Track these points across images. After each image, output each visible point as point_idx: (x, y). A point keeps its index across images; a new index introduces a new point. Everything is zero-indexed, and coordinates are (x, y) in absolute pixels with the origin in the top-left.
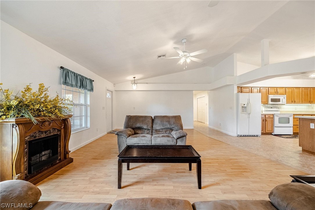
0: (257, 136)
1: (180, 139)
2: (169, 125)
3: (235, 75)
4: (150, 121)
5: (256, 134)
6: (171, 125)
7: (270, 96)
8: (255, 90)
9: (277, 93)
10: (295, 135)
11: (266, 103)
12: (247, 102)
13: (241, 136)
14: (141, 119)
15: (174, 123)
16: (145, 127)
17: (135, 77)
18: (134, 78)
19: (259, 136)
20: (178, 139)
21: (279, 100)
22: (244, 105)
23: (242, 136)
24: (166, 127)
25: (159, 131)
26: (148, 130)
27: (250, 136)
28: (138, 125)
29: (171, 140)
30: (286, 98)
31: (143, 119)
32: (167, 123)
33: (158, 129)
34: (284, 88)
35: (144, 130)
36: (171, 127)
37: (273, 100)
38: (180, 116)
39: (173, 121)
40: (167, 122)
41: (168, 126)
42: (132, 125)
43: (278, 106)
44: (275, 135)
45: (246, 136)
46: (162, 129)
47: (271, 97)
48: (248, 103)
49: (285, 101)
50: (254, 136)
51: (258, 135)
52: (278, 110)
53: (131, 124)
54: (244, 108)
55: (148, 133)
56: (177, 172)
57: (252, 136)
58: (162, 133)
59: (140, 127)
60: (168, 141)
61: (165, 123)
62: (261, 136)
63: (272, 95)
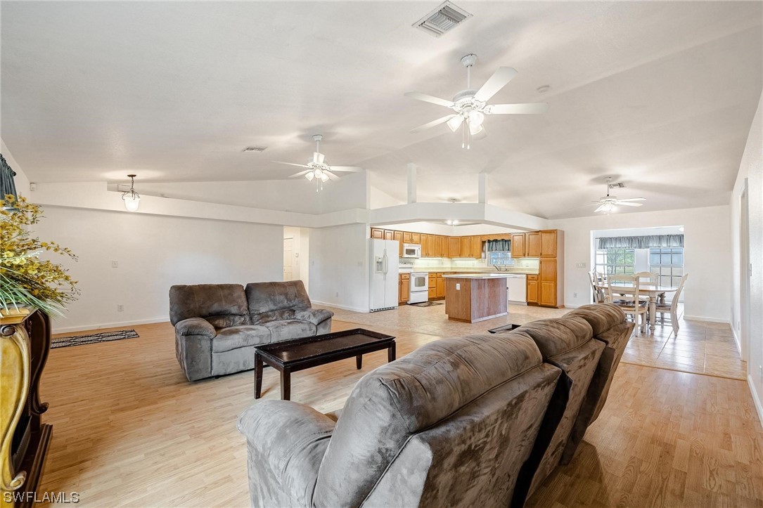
0: (393, 308)
1: (322, 325)
2: (286, 301)
3: (367, 207)
4: (243, 294)
6: (291, 301)
7: (405, 245)
8: (388, 235)
9: (411, 241)
10: (431, 301)
11: (402, 255)
12: (383, 254)
13: (375, 311)
14: (221, 293)
15: (296, 296)
16: (234, 310)
17: (135, 176)
18: (132, 176)
19: (396, 308)
20: (319, 324)
21: (414, 252)
22: (379, 258)
23: (377, 310)
24: (281, 305)
25: (268, 316)
26: (241, 316)
27: (385, 309)
28: (216, 307)
29: (308, 329)
30: (420, 248)
31: (226, 292)
32: (282, 297)
33: (264, 311)
34: (418, 234)
35: (232, 318)
36: (291, 305)
37: (407, 252)
38: (301, 281)
39: (292, 291)
40: (281, 295)
41: (286, 303)
42: (200, 307)
43: (412, 261)
44: (411, 304)
45: (380, 310)
46: (272, 311)
48: (384, 256)
49: (420, 253)
50: (391, 308)
52: (413, 266)
53: (197, 306)
54: (379, 263)
55: (243, 324)
56: (345, 376)
57: (389, 309)
58: (274, 318)
59: (221, 312)
60: (303, 330)
61: (277, 298)
62: (398, 308)
63: (407, 245)
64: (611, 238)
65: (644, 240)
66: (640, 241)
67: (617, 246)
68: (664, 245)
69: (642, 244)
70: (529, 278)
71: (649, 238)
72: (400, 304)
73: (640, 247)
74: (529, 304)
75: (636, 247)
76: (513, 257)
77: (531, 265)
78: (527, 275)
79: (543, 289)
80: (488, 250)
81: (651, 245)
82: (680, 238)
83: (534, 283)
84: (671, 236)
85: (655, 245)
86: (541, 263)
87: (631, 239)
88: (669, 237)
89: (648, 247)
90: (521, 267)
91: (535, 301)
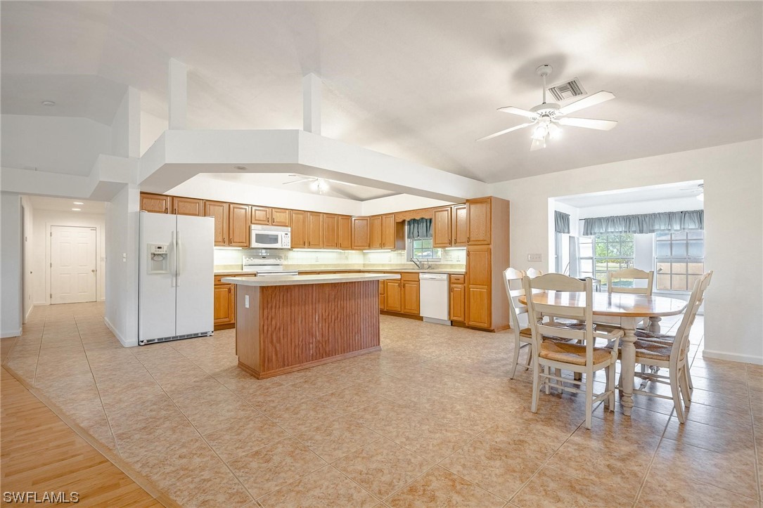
0: (204, 335)
3: (130, 154)
5: (199, 331)
7: (254, 227)
9: (270, 221)
11: (245, 245)
12: (170, 241)
13: (150, 343)
19: (208, 335)
21: (274, 239)
22: (159, 248)
23: (156, 341)
27: (182, 338)
30: (289, 234)
34: (287, 211)
37: (261, 238)
45: (167, 340)
47: (256, 230)
48: (172, 244)
49: (288, 241)
50: (196, 336)
51: (206, 333)
52: (278, 262)
54: (159, 257)
57: (190, 337)
62: (212, 334)
63: (259, 227)
64: (600, 219)
65: (647, 219)
66: (641, 222)
67: (610, 230)
68: (677, 227)
69: (645, 226)
70: (452, 279)
71: (654, 217)
72: (219, 327)
73: (641, 232)
74: (453, 323)
75: (635, 232)
76: (436, 245)
77: (457, 259)
78: (450, 275)
79: (472, 297)
80: (409, 237)
81: (657, 227)
82: (699, 215)
83: (458, 288)
84: (686, 212)
85: (663, 228)
86: (468, 255)
87: (628, 220)
88: (683, 214)
89: (653, 231)
90: (449, 263)
91: (461, 319)
